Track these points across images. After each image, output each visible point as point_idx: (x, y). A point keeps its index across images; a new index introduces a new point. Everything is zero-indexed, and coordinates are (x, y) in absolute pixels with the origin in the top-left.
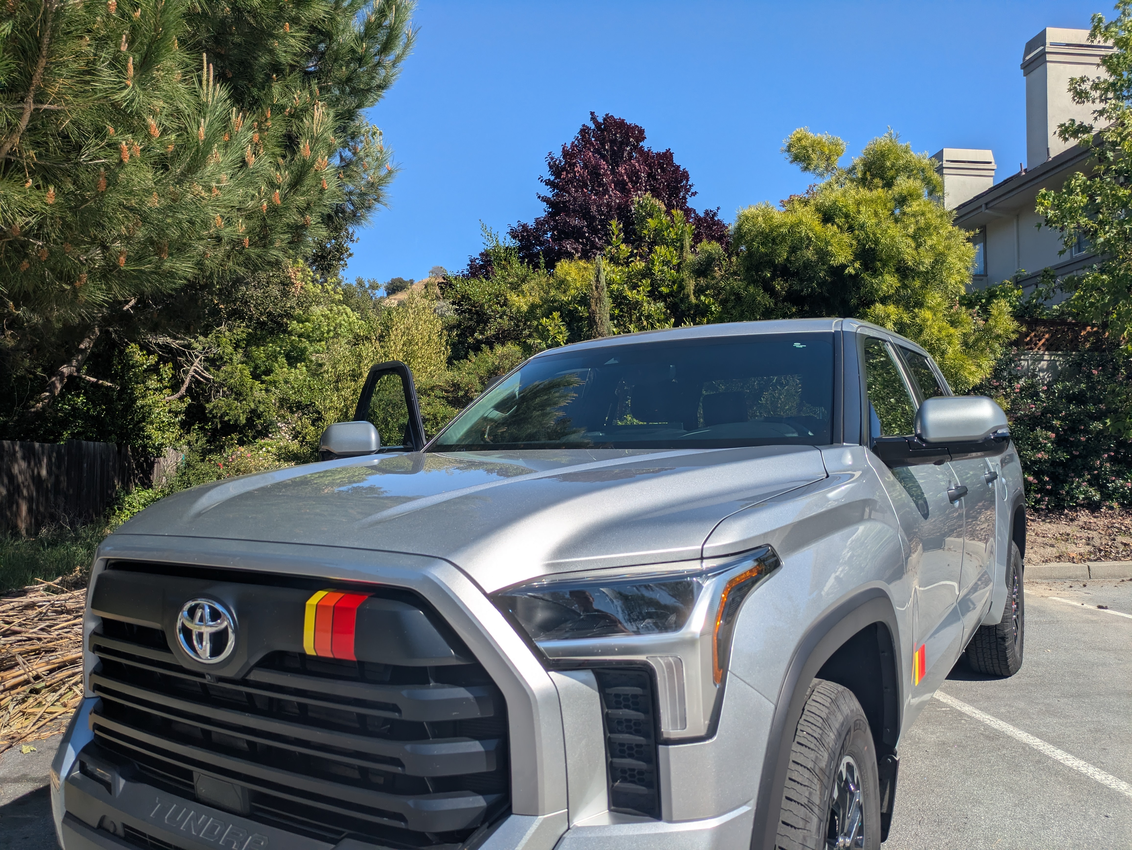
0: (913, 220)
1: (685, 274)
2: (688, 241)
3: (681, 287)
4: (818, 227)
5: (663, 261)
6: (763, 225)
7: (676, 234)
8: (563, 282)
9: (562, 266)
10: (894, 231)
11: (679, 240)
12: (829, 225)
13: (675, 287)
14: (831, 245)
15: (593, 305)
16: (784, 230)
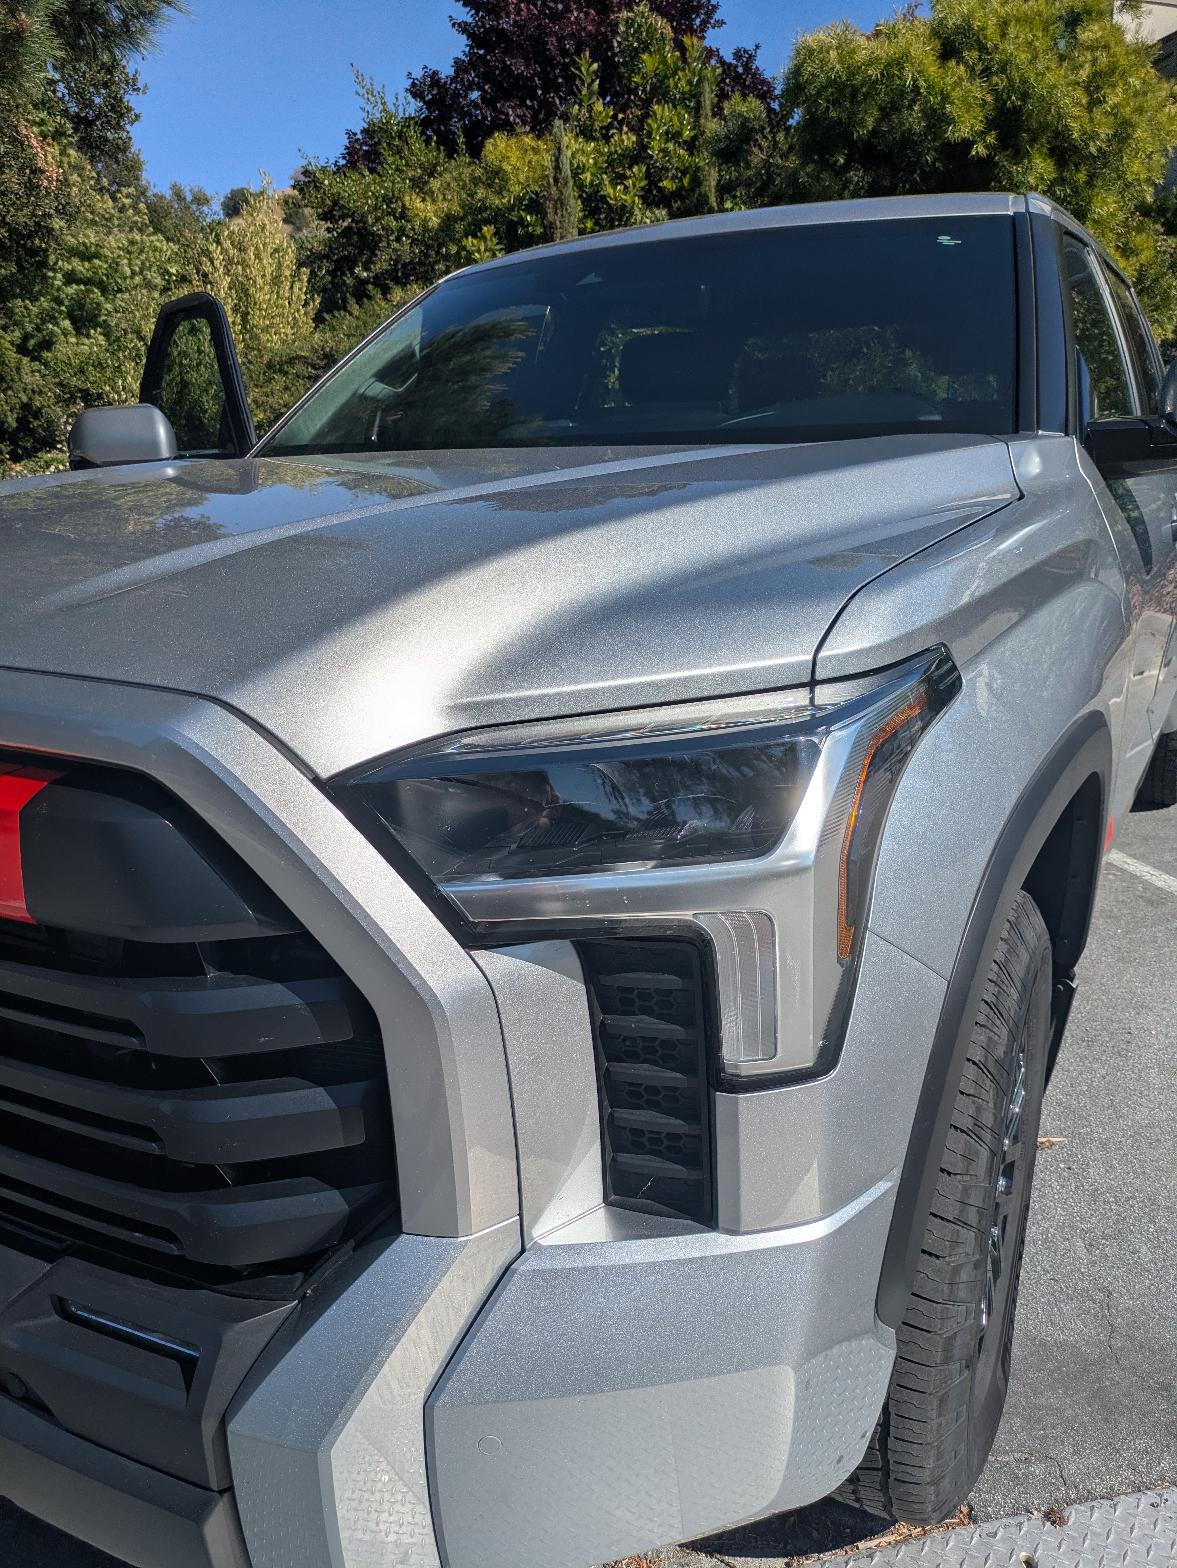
0: (1089, 56)
1: (703, 159)
2: (708, 98)
3: (697, 182)
4: (933, 69)
5: (667, 132)
6: (838, 67)
7: (689, 83)
8: (497, 173)
9: (495, 145)
10: (1057, 76)
11: (693, 96)
12: (952, 63)
13: (686, 181)
14: (952, 103)
15: (550, 211)
16: (873, 72)
